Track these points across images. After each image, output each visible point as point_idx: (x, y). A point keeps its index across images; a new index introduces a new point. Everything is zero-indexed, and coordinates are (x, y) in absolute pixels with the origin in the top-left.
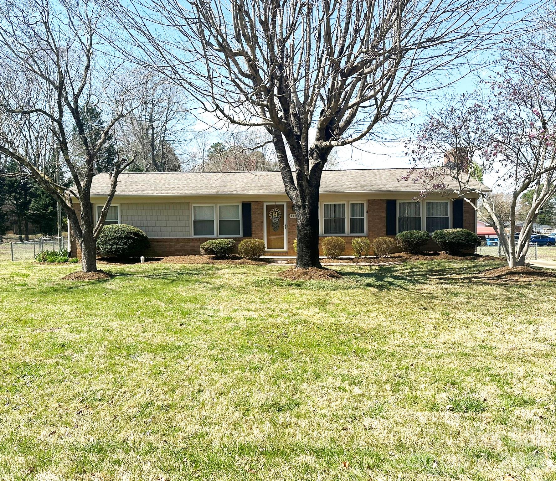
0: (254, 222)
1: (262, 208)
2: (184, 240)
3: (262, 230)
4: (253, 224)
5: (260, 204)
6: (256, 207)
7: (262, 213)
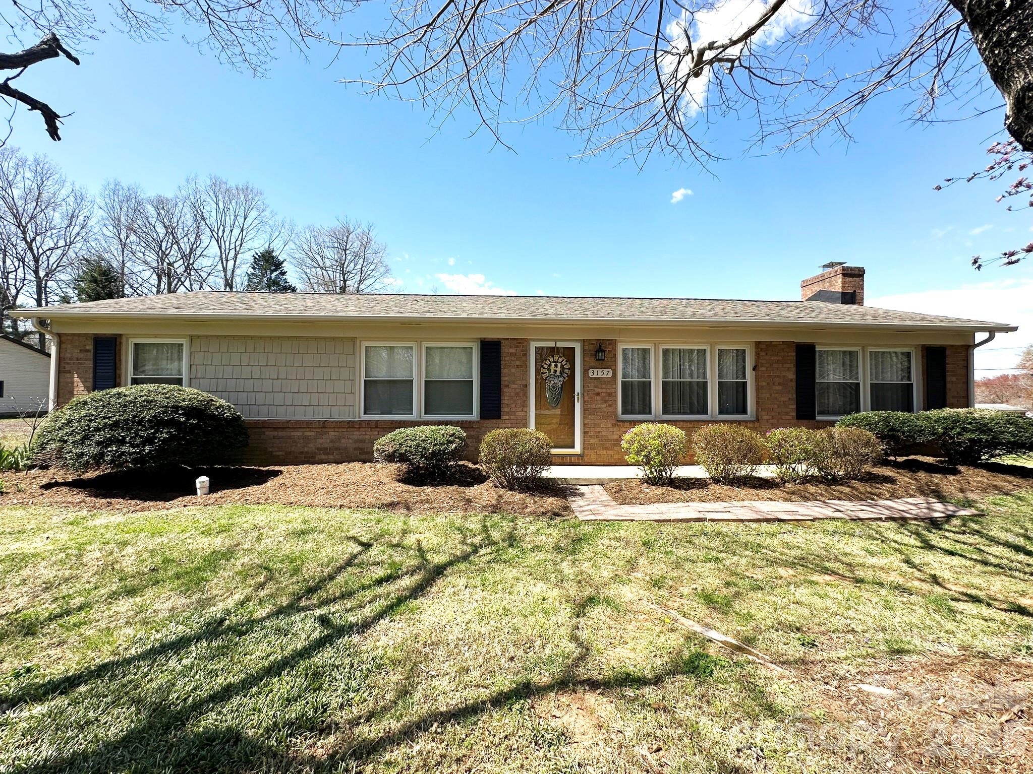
0: (507, 386)
1: (526, 354)
2: (339, 425)
3: (525, 405)
4: (505, 390)
5: (522, 344)
6: (513, 351)
7: (526, 366)
